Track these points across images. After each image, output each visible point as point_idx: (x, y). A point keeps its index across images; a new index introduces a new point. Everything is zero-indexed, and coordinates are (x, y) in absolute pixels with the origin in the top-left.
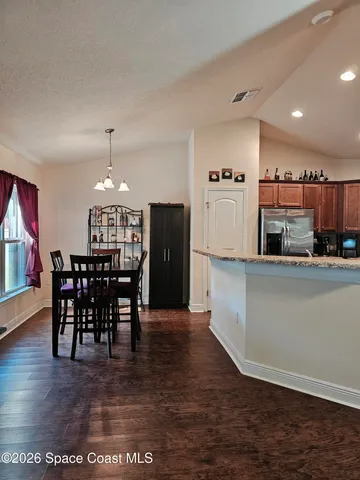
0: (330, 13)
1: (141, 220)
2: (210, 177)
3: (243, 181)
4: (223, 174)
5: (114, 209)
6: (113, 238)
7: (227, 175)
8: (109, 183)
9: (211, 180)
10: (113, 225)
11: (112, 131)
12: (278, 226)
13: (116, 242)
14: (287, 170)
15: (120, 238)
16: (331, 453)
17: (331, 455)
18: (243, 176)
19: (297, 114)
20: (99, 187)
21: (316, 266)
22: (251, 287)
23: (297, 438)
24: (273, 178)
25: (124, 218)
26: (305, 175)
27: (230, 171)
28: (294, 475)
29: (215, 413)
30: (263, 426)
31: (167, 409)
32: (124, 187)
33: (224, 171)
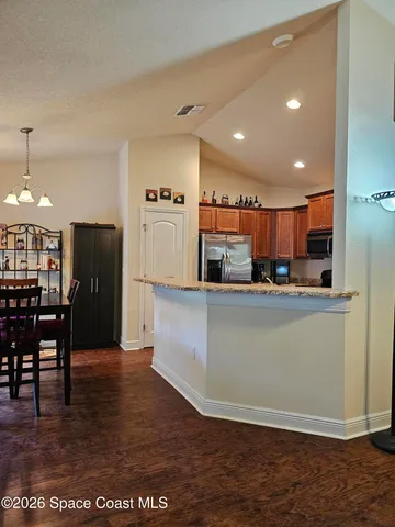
0: (289, 37)
1: (60, 243)
2: (147, 195)
3: (182, 202)
4: (162, 194)
5: (23, 229)
6: (23, 266)
7: (165, 194)
8: (26, 196)
9: (148, 199)
10: (22, 249)
11: (29, 130)
12: (218, 252)
13: (26, 270)
14: (224, 193)
15: (32, 265)
16: (314, 486)
17: (315, 489)
18: (183, 197)
19: (239, 136)
20: (11, 200)
21: (286, 295)
22: (213, 318)
23: (278, 476)
24: (210, 202)
25: (38, 240)
26: (241, 201)
27: (169, 191)
28: (288, 518)
29: (187, 464)
30: (242, 470)
31: (131, 469)
32: (45, 202)
33: (163, 190)
